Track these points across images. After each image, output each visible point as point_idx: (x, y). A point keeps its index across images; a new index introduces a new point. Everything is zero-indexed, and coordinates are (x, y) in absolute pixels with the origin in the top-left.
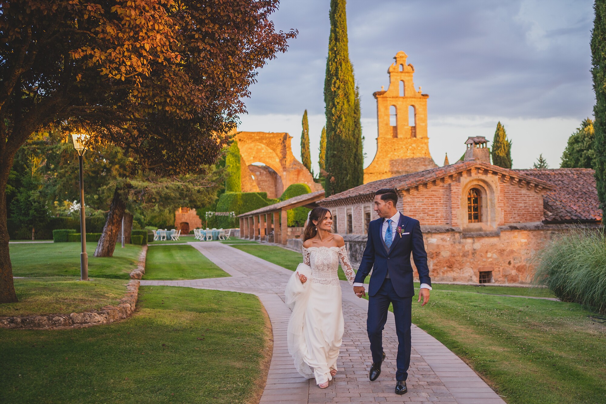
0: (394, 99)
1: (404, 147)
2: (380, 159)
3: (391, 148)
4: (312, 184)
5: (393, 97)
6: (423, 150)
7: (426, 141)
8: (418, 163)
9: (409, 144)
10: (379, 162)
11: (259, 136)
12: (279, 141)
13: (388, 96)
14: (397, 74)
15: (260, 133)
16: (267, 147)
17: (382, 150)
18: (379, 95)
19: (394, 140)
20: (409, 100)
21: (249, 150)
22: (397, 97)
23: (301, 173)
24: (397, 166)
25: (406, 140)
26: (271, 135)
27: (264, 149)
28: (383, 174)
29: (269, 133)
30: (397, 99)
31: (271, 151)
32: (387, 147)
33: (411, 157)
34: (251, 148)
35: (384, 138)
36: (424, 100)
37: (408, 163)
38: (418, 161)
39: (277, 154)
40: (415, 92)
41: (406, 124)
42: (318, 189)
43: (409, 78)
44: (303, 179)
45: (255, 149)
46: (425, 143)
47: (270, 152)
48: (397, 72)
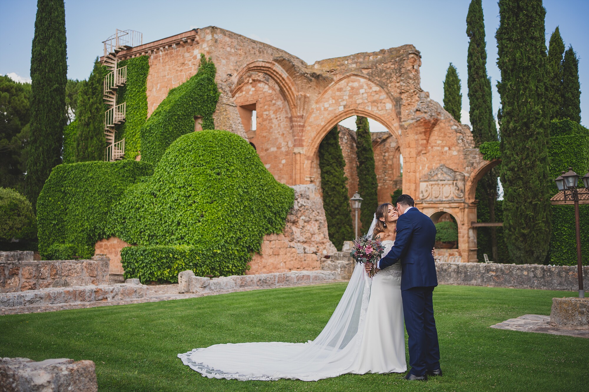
4: (459, 151)
11: (356, 63)
12: (393, 66)
15: (357, 55)
16: (370, 82)
21: (338, 93)
23: (436, 128)
26: (379, 57)
27: (365, 87)
29: (375, 54)
31: (377, 89)
34: (340, 90)
39: (388, 93)
42: (474, 161)
44: (439, 142)
45: (350, 89)
47: (375, 91)
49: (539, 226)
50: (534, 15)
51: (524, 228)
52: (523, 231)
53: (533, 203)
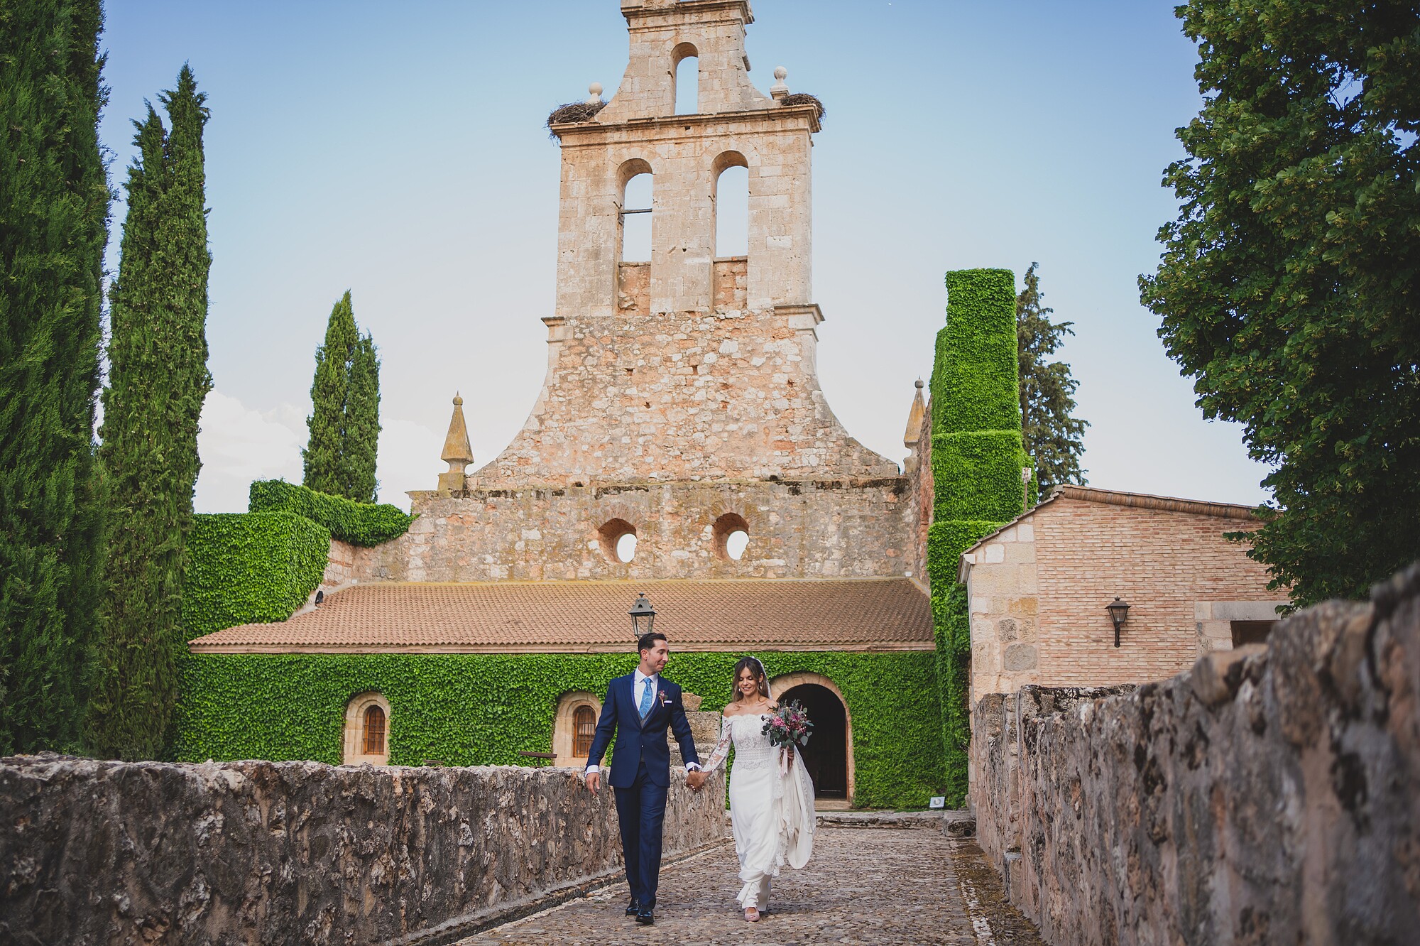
0: (637, 135)
1: (676, 357)
2: (548, 423)
3: (609, 365)
5: (632, 126)
6: (775, 368)
7: (796, 321)
8: (751, 434)
9: (703, 343)
10: (546, 439)
13: (604, 124)
14: (659, 21)
17: (564, 379)
18: (560, 122)
19: (626, 328)
20: (710, 130)
22: (648, 124)
24: (640, 452)
25: (687, 326)
28: (560, 493)
30: (652, 134)
32: (590, 361)
33: (714, 406)
35: (580, 319)
36: (790, 124)
37: (698, 435)
38: (751, 427)
40: (745, 91)
41: (693, 245)
43: (722, 31)
46: (792, 334)
48: (660, 13)
49: (132, 697)
50: (179, 262)
51: (102, 701)
52: (97, 706)
53: (129, 647)
